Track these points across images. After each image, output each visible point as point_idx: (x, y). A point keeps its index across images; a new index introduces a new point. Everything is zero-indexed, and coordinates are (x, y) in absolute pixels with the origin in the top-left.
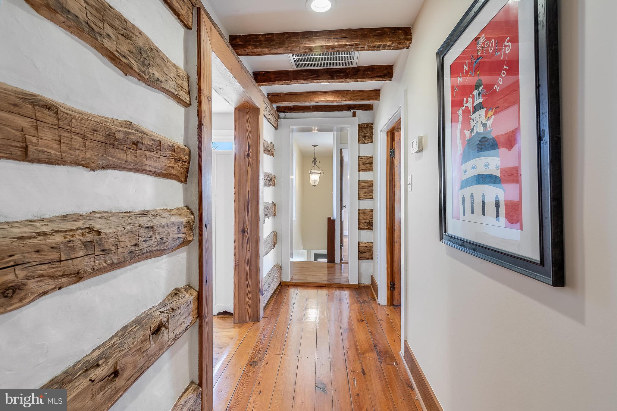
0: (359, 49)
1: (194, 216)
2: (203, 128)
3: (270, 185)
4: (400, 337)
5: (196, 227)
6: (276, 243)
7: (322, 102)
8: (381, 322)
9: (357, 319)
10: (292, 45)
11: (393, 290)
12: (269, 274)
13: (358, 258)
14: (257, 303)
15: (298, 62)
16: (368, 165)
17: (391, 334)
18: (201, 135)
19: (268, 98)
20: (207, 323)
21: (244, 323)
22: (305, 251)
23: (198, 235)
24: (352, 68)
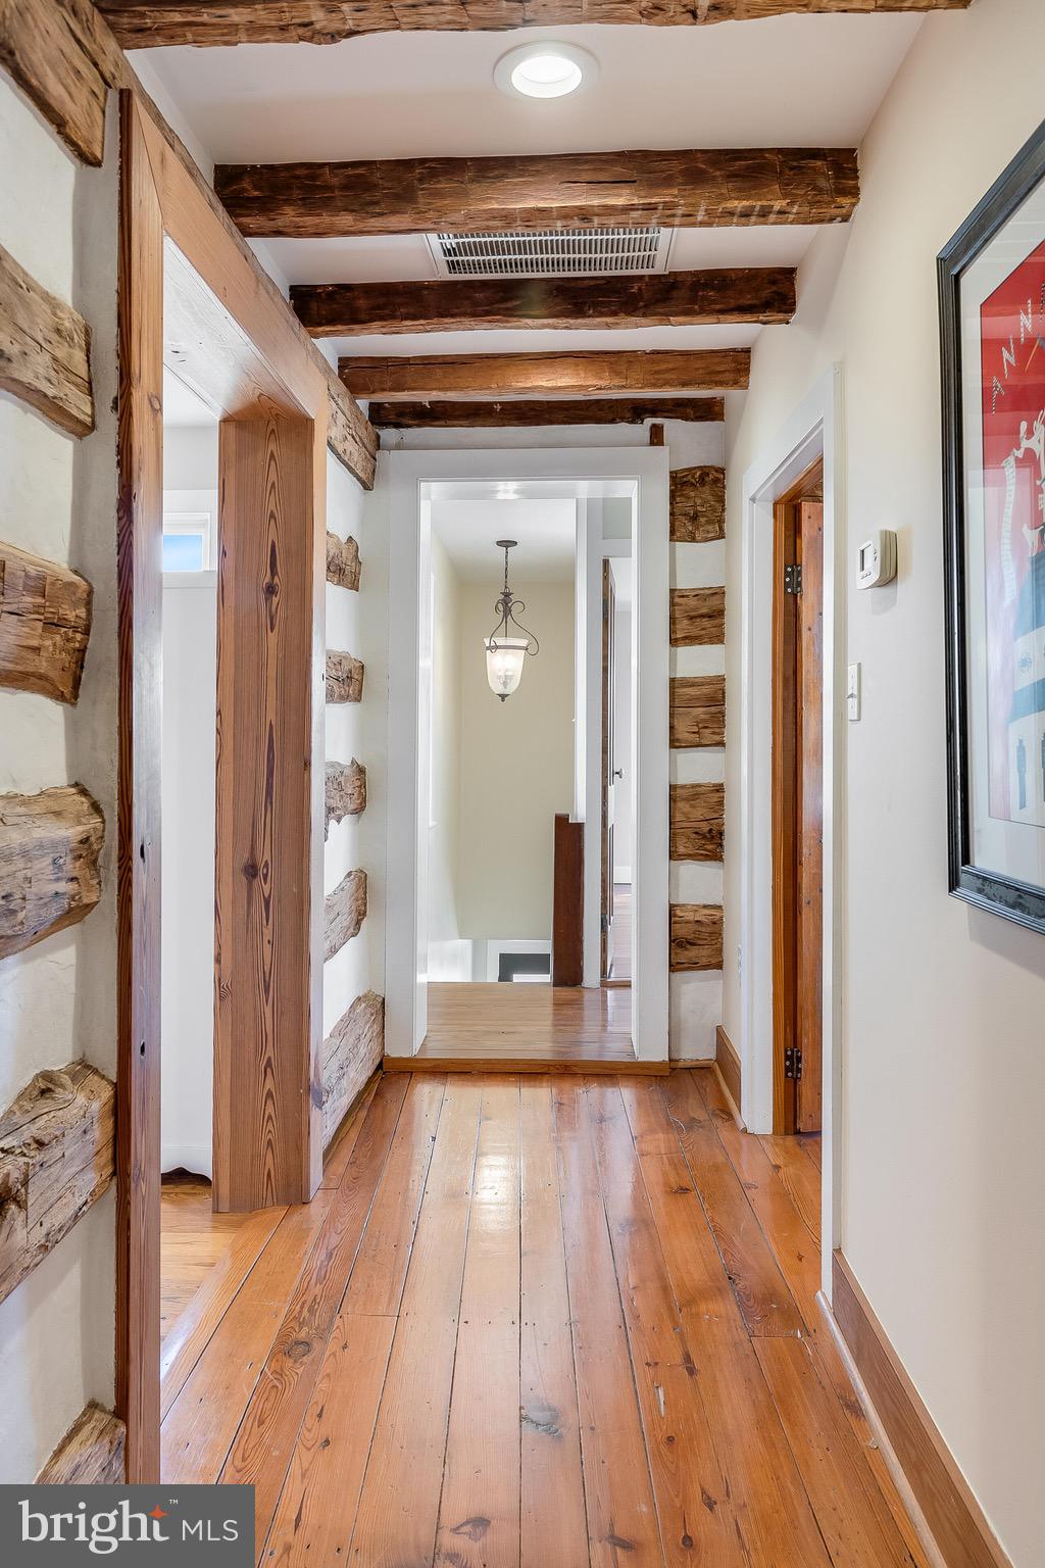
0: (677, 221)
1: (102, 817)
2: (137, 507)
3: (343, 698)
4: (817, 1244)
5: (108, 855)
6: (365, 914)
7: (539, 392)
8: (751, 1193)
9: (666, 1184)
10: (439, 203)
11: (796, 1080)
12: (340, 1031)
13: (670, 965)
14: (300, 1135)
15: (456, 255)
16: (706, 622)
17: (786, 1235)
18: (131, 533)
19: (340, 376)
20: (143, 1198)
21: (250, 1212)
22: (467, 944)
23: (116, 887)
24: (650, 276)
